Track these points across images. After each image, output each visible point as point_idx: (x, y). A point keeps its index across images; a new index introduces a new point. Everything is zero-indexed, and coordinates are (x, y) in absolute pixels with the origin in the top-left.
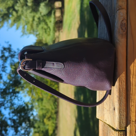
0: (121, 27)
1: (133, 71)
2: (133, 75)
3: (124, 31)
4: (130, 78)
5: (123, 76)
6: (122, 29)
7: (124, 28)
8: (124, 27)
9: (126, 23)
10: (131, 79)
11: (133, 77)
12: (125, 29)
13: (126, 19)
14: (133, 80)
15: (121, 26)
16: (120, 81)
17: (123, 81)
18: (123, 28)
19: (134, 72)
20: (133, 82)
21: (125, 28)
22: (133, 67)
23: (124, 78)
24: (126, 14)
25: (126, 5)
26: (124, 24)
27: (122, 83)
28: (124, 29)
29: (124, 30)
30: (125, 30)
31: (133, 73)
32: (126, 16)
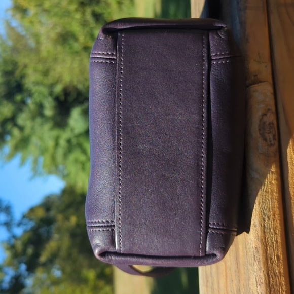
0: (260, 134)
3: (271, 145)
5: (280, 284)
6: (265, 140)
7: (271, 136)
8: (270, 133)
9: (275, 122)
12: (274, 139)
13: (273, 109)
15: (260, 130)
18: (267, 135)
21: (274, 136)
23: (284, 289)
24: (272, 97)
25: (269, 71)
26: (270, 124)
28: (272, 139)
29: (270, 141)
30: (273, 142)
32: (272, 103)
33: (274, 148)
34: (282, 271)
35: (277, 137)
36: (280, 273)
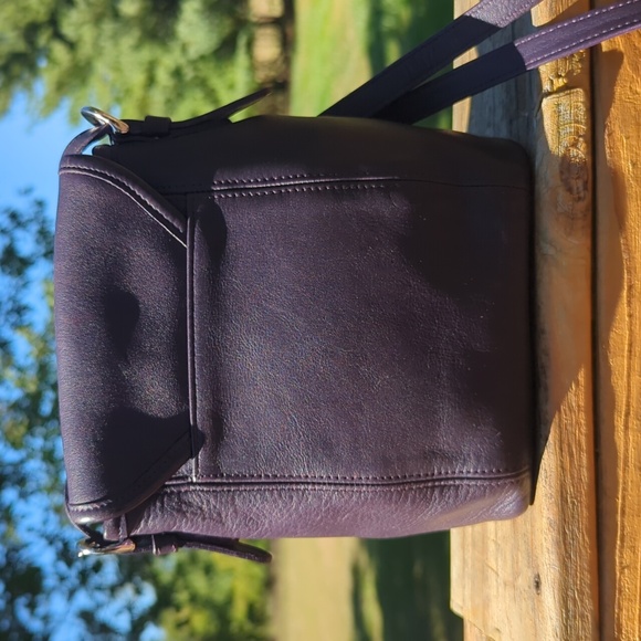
0: (562, 180)
1: (628, 397)
2: (627, 414)
3: (579, 198)
4: (613, 428)
5: (578, 423)
6: (570, 190)
7: (580, 183)
8: (578, 178)
9: (589, 159)
10: (616, 438)
11: (626, 427)
12: (585, 189)
13: (587, 135)
14: (626, 443)
15: (562, 173)
16: (561, 449)
17: (580, 445)
18: (573, 182)
19: (634, 403)
20: (626, 450)
21: (586, 183)
22: (629, 376)
23: (584, 430)
27: (571, 455)
28: (581, 188)
29: (578, 193)
30: (582, 195)
31: (628, 405)
33: (583, 205)
34: (582, 403)
35: (590, 185)
36: (579, 406)
